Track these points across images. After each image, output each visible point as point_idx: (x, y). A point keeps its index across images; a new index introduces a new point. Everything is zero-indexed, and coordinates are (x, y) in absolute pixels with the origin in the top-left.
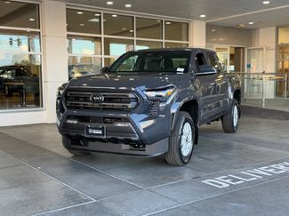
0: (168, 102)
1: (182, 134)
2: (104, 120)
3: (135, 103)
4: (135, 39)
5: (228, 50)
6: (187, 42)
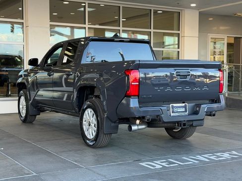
4: (121, 28)
5: (225, 40)
6: (178, 32)
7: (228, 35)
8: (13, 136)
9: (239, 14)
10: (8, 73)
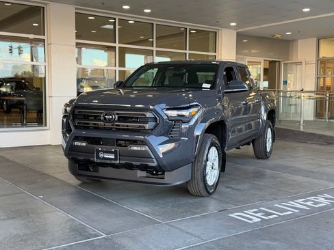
0: (192, 123)
1: (207, 160)
2: (117, 142)
3: (154, 123)
4: (155, 49)
5: (262, 63)
6: (215, 54)
7: (265, 59)
9: (277, 36)
10: (24, 99)
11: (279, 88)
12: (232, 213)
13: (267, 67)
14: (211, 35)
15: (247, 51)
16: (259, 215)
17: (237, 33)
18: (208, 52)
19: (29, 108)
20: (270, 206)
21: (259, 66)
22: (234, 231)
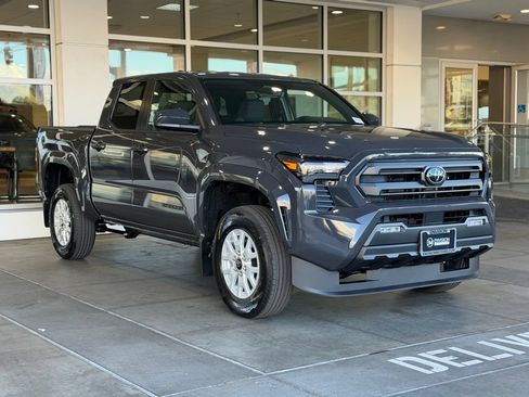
4: (261, 48)
5: (475, 71)
6: (379, 55)
7: (480, 62)
8: (57, 297)
9: (504, 16)
10: (13, 149)
11: (509, 118)
12: (394, 356)
13: (486, 77)
14: (373, 19)
15: (445, 48)
16: (446, 360)
17: (423, 12)
18: (367, 51)
19: (22, 167)
20: (470, 344)
21: (469, 77)
22: (395, 389)
